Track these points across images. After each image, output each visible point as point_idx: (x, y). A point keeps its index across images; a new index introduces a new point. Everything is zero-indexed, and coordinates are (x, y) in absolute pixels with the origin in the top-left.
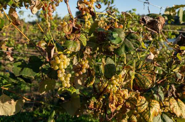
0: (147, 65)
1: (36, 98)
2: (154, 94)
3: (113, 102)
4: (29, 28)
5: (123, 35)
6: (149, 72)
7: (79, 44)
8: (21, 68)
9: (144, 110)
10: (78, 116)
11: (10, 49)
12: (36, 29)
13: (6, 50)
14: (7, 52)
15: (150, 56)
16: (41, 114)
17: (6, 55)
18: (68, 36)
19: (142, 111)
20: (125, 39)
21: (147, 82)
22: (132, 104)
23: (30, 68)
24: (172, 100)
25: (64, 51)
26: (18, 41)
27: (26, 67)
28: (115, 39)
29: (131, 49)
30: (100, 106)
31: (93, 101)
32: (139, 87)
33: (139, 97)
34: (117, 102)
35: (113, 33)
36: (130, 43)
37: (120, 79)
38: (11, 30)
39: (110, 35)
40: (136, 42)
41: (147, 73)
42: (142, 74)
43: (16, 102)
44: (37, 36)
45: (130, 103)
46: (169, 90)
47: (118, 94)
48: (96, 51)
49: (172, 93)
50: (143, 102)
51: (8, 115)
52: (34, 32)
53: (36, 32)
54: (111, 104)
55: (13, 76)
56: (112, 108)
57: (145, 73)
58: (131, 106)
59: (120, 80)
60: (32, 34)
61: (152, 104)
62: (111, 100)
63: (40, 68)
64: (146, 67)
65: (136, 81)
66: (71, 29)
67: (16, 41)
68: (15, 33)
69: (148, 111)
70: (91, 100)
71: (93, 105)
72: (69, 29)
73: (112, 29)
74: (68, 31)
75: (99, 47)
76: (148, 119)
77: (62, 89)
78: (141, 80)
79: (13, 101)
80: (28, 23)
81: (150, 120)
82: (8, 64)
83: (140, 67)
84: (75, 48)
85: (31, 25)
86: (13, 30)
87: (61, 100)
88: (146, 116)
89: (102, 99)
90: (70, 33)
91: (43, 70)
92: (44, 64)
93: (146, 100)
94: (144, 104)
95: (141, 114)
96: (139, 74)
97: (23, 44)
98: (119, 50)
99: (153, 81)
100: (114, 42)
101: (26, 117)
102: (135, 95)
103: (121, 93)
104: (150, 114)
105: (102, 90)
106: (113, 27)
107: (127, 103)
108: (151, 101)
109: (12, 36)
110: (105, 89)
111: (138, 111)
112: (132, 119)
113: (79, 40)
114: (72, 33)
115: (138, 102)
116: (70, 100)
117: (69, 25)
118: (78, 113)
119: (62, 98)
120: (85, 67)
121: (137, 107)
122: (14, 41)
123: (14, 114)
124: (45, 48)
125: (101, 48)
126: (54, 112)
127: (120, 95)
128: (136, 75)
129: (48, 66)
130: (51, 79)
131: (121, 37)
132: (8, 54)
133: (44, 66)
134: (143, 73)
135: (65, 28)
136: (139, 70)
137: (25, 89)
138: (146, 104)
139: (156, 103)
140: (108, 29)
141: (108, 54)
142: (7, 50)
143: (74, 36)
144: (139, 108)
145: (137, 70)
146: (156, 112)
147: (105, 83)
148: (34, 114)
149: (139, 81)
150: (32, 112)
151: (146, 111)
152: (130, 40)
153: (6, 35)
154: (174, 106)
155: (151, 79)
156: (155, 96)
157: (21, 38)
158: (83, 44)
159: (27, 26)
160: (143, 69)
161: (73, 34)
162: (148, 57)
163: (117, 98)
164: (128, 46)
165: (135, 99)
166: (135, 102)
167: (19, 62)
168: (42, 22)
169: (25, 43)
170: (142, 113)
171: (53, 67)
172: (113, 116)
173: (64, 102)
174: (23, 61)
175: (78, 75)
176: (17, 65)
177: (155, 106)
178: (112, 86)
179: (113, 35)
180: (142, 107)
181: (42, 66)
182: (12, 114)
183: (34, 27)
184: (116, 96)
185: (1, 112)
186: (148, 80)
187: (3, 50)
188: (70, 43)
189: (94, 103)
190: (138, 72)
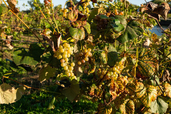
0: (149, 53)
1: (33, 82)
2: (151, 79)
3: (114, 89)
4: (24, 16)
5: (125, 23)
6: (152, 59)
7: (84, 32)
8: (22, 57)
9: (142, 96)
10: (77, 101)
11: (9, 37)
12: (30, 17)
13: (5, 38)
14: (6, 40)
15: (146, 43)
16: (39, 96)
17: (6, 43)
18: (73, 23)
19: (141, 96)
20: (127, 26)
21: (150, 70)
22: (131, 90)
23: (30, 57)
24: (167, 85)
25: (68, 39)
26: (14, 28)
27: (27, 56)
28: (117, 26)
29: (134, 36)
30: (101, 93)
31: (93, 88)
32: (142, 75)
33: (138, 83)
34: (118, 89)
35: (115, 20)
36: (133, 30)
37: (120, 66)
38: (7, 18)
39: (113, 22)
40: (139, 30)
41: (149, 60)
42: (145, 62)
43: (17, 90)
44: (31, 24)
45: (129, 89)
46: (164, 75)
47: (119, 81)
48: (98, 39)
49: (166, 78)
50: (141, 88)
51: (9, 103)
52: (29, 20)
53: (31, 20)
54: (113, 91)
55: (13, 64)
56: (114, 95)
57: (147, 61)
58: (130, 92)
59: (121, 68)
60: (27, 22)
61: (150, 90)
62: (112, 87)
63: (41, 56)
64: (148, 54)
65: (139, 69)
66: (76, 16)
67: (12, 29)
68: (11, 21)
69: (146, 96)
70: (92, 87)
71: (93, 91)
72: (75, 16)
73: (113, 16)
74: (73, 18)
75: (101, 35)
76: (146, 104)
77: (61, 75)
78: (144, 68)
79: (13, 89)
80: (23, 12)
81: (148, 105)
82: (5, 50)
83: (142, 54)
84: (80, 36)
85: (26, 14)
86: (9, 19)
87: (62, 87)
88: (145, 102)
89: (101, 86)
90: (75, 20)
91: (44, 59)
92: (45, 53)
93: (144, 86)
94: (142, 90)
95: (139, 99)
96: (141, 62)
97: (19, 31)
98: (122, 38)
99: (156, 69)
100: (117, 29)
101: (24, 100)
102: (133, 81)
103: (122, 80)
104: (149, 99)
105: (102, 76)
106: (114, 14)
107: (126, 89)
108: (149, 87)
109: (8, 24)
110: (105, 75)
111: (137, 96)
112: (129, 104)
113: (84, 27)
114: (77, 20)
115: (137, 88)
116: (70, 87)
117: (74, 11)
118: (76, 98)
119: (62, 85)
120: (88, 56)
121: (136, 93)
122: (10, 29)
123: (15, 102)
124: (51, 37)
125: (104, 35)
126: (54, 99)
127: (120, 82)
128: (139, 63)
129: (49, 54)
130: (53, 67)
131: (123, 24)
132: (8, 42)
133: (45, 55)
134: (145, 60)
135: (71, 14)
136: (142, 57)
137: (22, 73)
138: (144, 89)
139: (153, 88)
140: (109, 16)
141: (110, 41)
142: (7, 38)
143: (81, 24)
144: (138, 94)
145: (140, 58)
146: (153, 97)
147: (104, 70)
148: (32, 97)
149: (142, 69)
150: (30, 95)
151: (144, 96)
152: (132, 28)
153: (2, 23)
154: (169, 90)
155: (154, 67)
156: (152, 81)
157: (16, 26)
158: (88, 32)
159: (22, 14)
160: (145, 57)
161: (79, 21)
162: (145, 44)
163: (118, 85)
164: (131, 33)
165: (133, 84)
166: (133, 88)
167: (19, 51)
168: (36, 11)
169: (21, 30)
170: (141, 98)
171: (56, 57)
172: (111, 101)
173: (64, 89)
174: (23, 50)
175: (80, 63)
176: (18, 54)
177: (153, 91)
178: (112, 73)
179: (116, 22)
180: (141, 93)
181: (43, 55)
182: (14, 102)
183: (28, 16)
184: (117, 83)
185: (2, 100)
186: (151, 68)
187: (3, 39)
188: (74, 30)
189: (94, 90)
190: (140, 59)
